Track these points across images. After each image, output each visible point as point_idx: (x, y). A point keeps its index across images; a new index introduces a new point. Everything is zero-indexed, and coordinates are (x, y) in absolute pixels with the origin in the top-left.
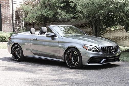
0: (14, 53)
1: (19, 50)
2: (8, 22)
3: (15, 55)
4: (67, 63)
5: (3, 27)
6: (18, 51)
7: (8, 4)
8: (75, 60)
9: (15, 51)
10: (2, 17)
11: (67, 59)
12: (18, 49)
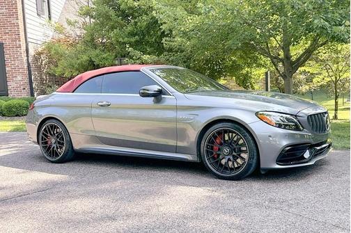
0: (46, 143)
1: (60, 134)
2: (19, 78)
3: (49, 148)
4: (209, 166)
5: (9, 87)
6: (57, 137)
7: (17, 42)
8: (233, 156)
9: (47, 136)
10: (7, 69)
11: (207, 151)
12: (57, 132)
